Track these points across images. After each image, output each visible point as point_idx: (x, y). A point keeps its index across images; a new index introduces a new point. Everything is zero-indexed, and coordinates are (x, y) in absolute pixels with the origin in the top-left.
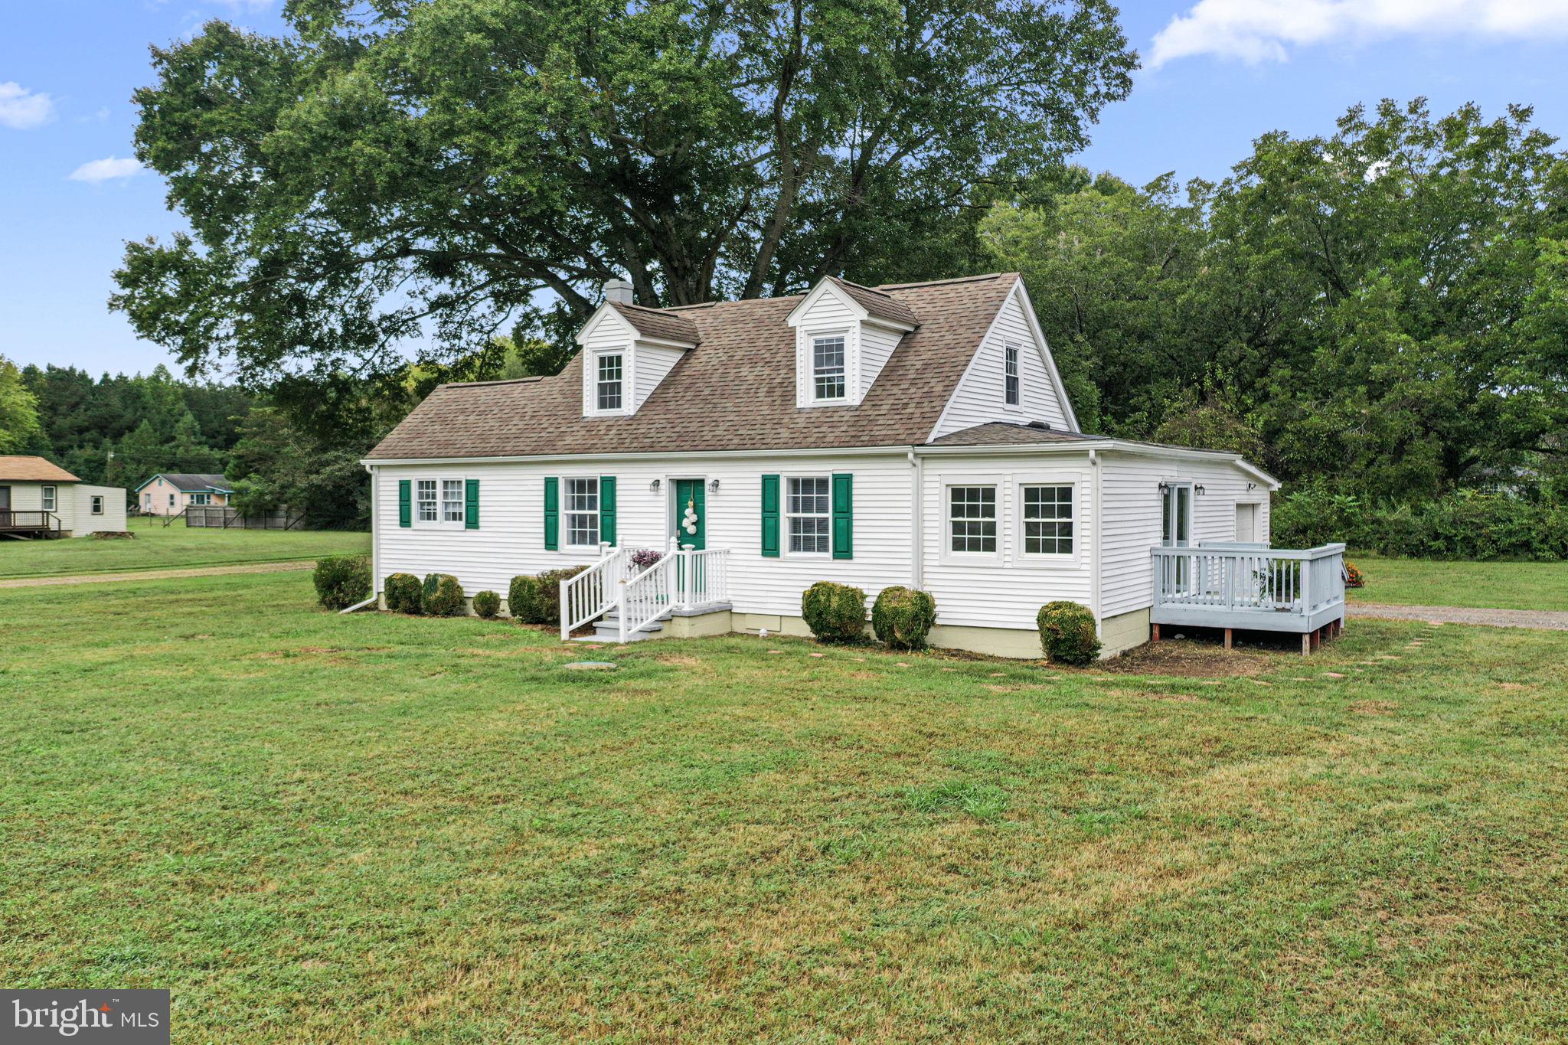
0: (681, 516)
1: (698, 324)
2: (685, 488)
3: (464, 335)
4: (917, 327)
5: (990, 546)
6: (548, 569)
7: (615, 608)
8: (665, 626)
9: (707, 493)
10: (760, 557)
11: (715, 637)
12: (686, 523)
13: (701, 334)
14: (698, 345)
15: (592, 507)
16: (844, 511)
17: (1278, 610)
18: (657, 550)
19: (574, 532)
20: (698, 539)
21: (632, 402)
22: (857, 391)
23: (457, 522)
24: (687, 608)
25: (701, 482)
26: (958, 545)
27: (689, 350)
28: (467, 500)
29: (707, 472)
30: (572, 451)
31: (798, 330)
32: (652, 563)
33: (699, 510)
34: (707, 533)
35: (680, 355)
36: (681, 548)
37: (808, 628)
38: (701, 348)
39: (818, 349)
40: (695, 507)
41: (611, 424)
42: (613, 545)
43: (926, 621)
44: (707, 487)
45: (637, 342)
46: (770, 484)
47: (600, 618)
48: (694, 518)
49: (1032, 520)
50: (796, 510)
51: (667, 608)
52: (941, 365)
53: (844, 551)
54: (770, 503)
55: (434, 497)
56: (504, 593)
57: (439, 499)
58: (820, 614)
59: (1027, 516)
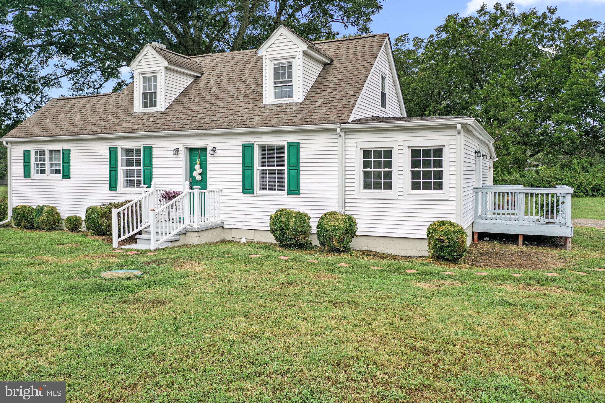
0: (192, 170)
1: (202, 64)
2: (195, 153)
3: (85, 89)
4: (332, 61)
5: (388, 186)
6: (107, 202)
7: (149, 227)
8: (182, 238)
9: (208, 155)
10: (242, 194)
11: (213, 243)
12: (195, 174)
13: (204, 69)
14: (202, 74)
15: (139, 164)
16: (295, 166)
17: (547, 223)
18: (177, 190)
19: (127, 180)
20: (203, 183)
21: (163, 103)
22: (301, 93)
23: (58, 175)
24: (196, 226)
25: (205, 149)
26: (367, 186)
27: (197, 77)
28: (63, 162)
29: (209, 143)
30: (125, 131)
31: (264, 57)
32: (174, 197)
33: (203, 166)
34: (208, 180)
35: (192, 80)
36: (191, 188)
37: (273, 238)
38: (204, 76)
39: (276, 69)
40: (200, 164)
41: (149, 116)
42: (149, 187)
43: (352, 233)
44: (208, 152)
45: (166, 68)
46: (247, 149)
47: (140, 233)
48: (200, 171)
49: (416, 169)
50: (263, 165)
51: (183, 226)
52: (350, 80)
53: (294, 190)
54: (248, 161)
55: (44, 160)
56: (83, 216)
57: (47, 161)
58: (282, 230)
59: (412, 167)
